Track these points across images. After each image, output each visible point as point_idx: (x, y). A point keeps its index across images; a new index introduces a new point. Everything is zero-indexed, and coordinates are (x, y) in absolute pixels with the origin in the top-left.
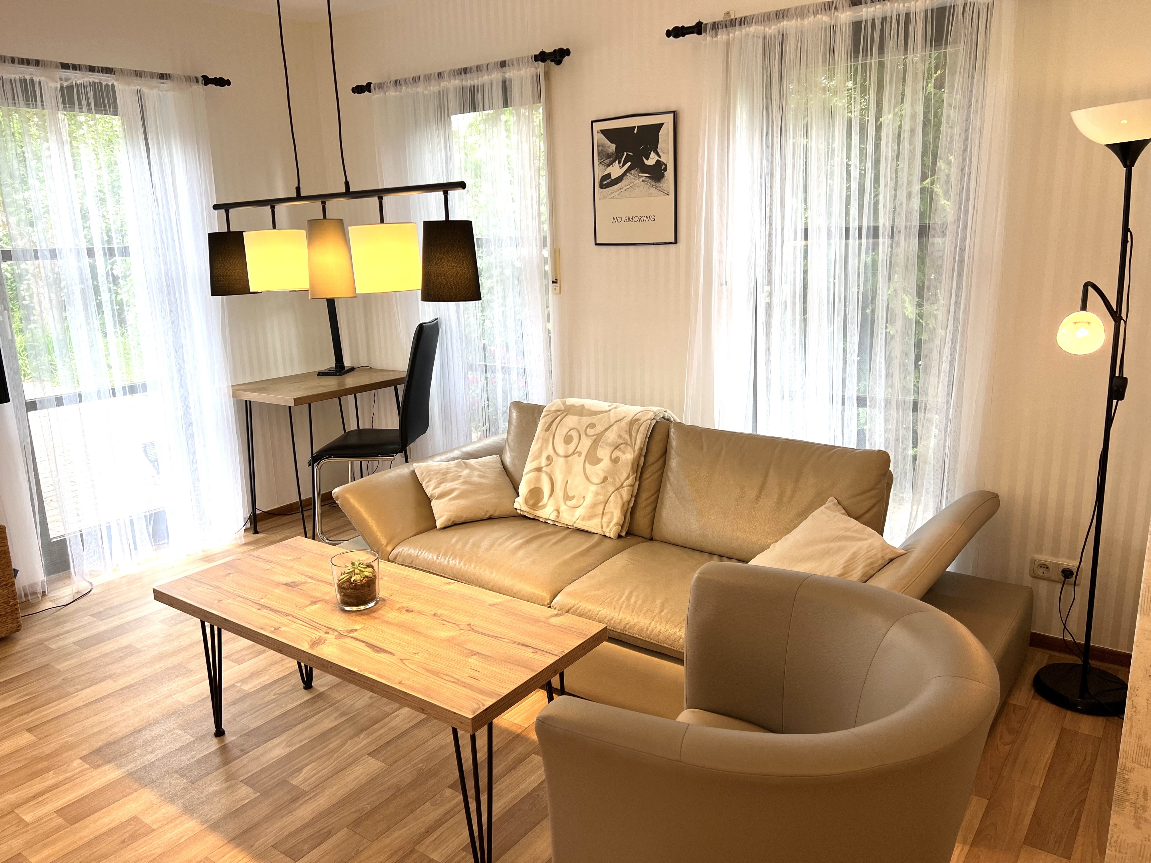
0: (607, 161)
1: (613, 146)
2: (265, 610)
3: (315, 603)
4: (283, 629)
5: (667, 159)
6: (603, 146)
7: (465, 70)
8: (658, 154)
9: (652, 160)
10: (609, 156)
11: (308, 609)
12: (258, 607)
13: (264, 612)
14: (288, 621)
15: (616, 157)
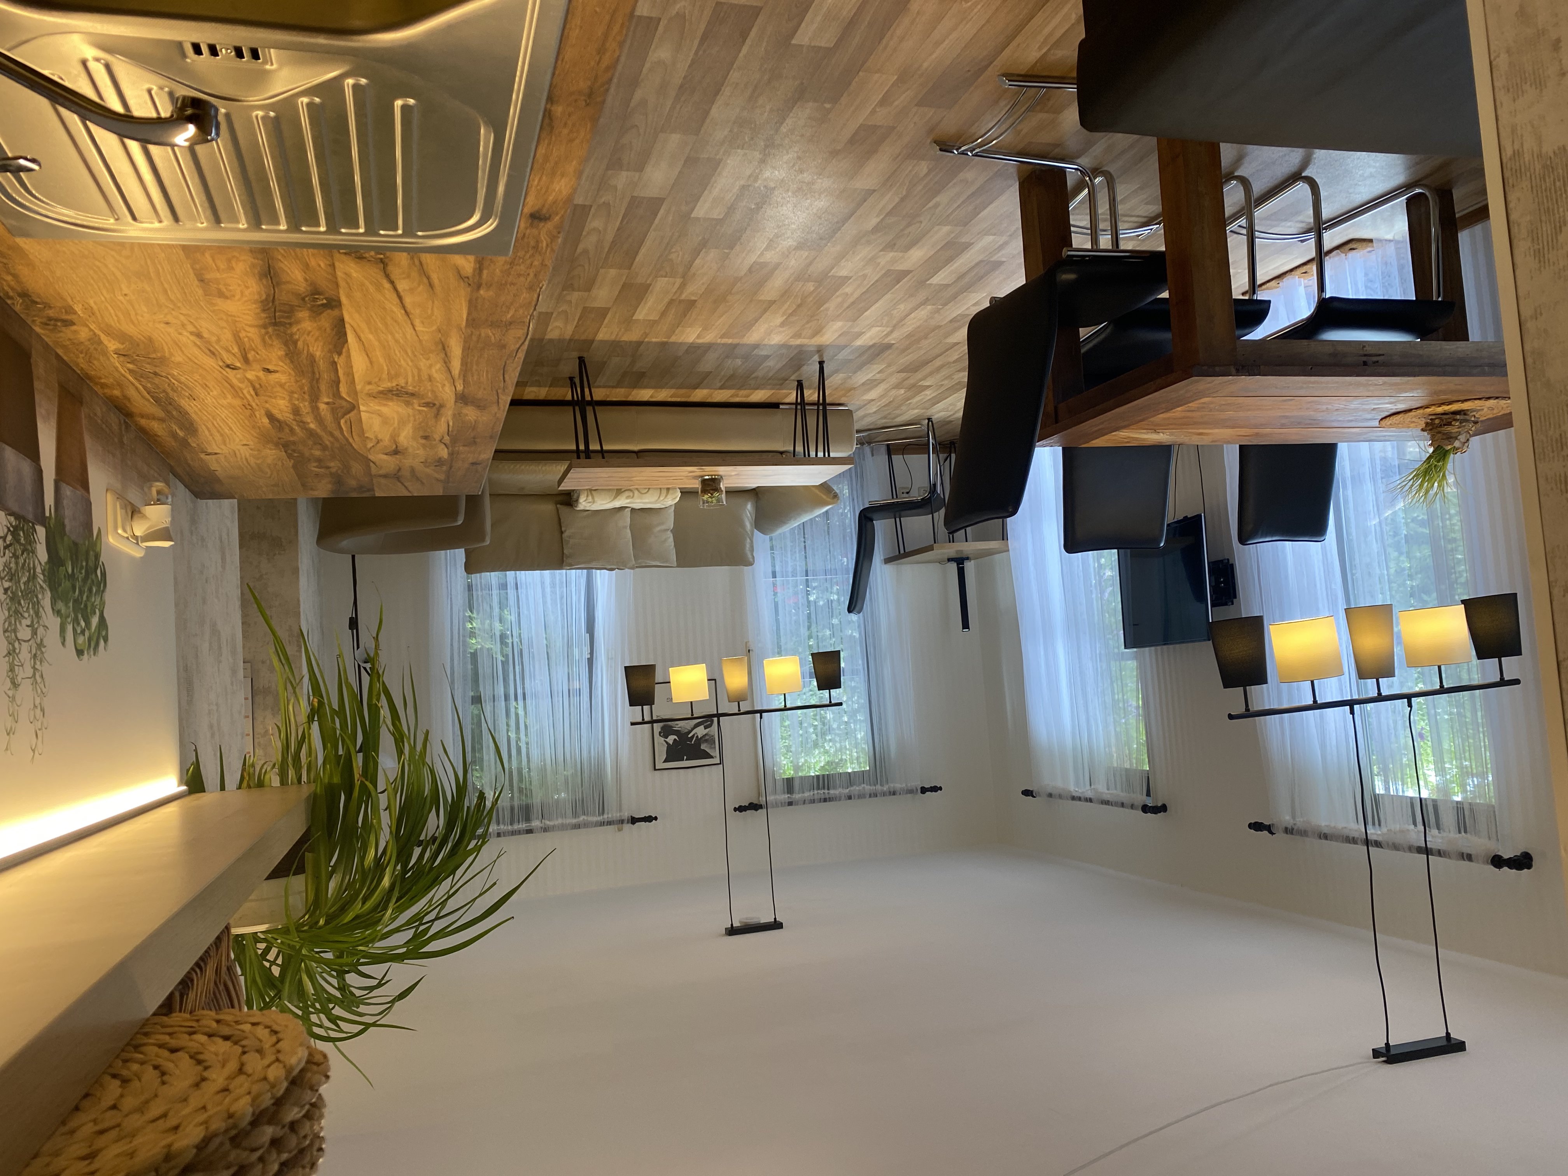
0: (707, 737)
1: (702, 747)
5: (659, 740)
6: (711, 748)
7: (825, 800)
8: (667, 742)
9: (671, 739)
10: (706, 741)
15: (699, 741)
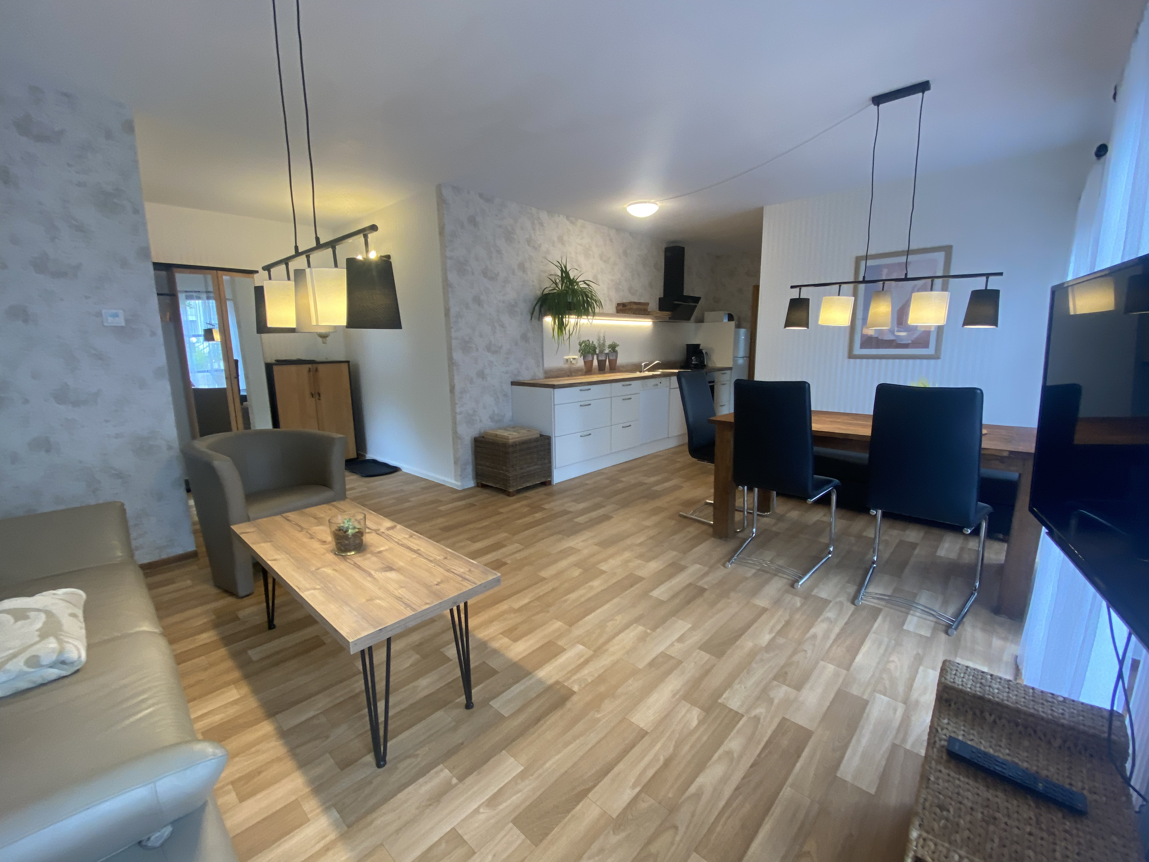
2: (415, 549)
3: (380, 552)
4: (407, 536)
11: (387, 547)
12: (419, 552)
13: (416, 547)
14: (402, 540)
